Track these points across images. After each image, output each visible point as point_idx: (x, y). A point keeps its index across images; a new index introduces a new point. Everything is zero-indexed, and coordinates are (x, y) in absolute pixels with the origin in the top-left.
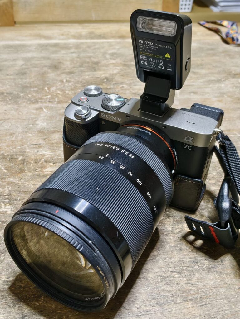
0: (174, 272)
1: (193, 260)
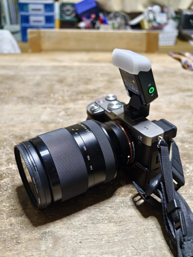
0: (107, 207)
1: (121, 201)
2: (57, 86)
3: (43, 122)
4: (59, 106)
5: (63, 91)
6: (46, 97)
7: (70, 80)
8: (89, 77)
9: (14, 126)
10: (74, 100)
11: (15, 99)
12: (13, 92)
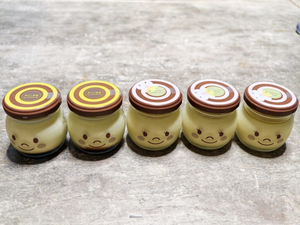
2: (91, 25)
3: (78, 64)
4: (94, 47)
5: (99, 30)
6: (78, 37)
7: (105, 18)
8: (127, 15)
9: (45, 68)
10: (112, 41)
11: (43, 39)
12: (40, 31)
